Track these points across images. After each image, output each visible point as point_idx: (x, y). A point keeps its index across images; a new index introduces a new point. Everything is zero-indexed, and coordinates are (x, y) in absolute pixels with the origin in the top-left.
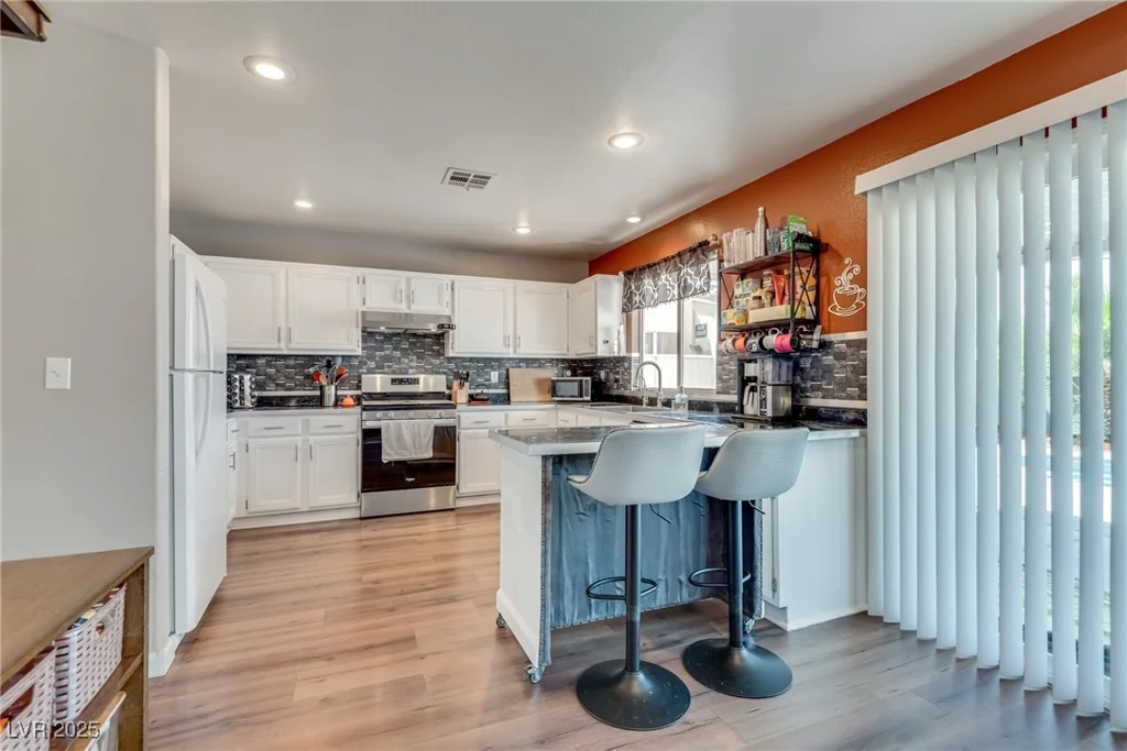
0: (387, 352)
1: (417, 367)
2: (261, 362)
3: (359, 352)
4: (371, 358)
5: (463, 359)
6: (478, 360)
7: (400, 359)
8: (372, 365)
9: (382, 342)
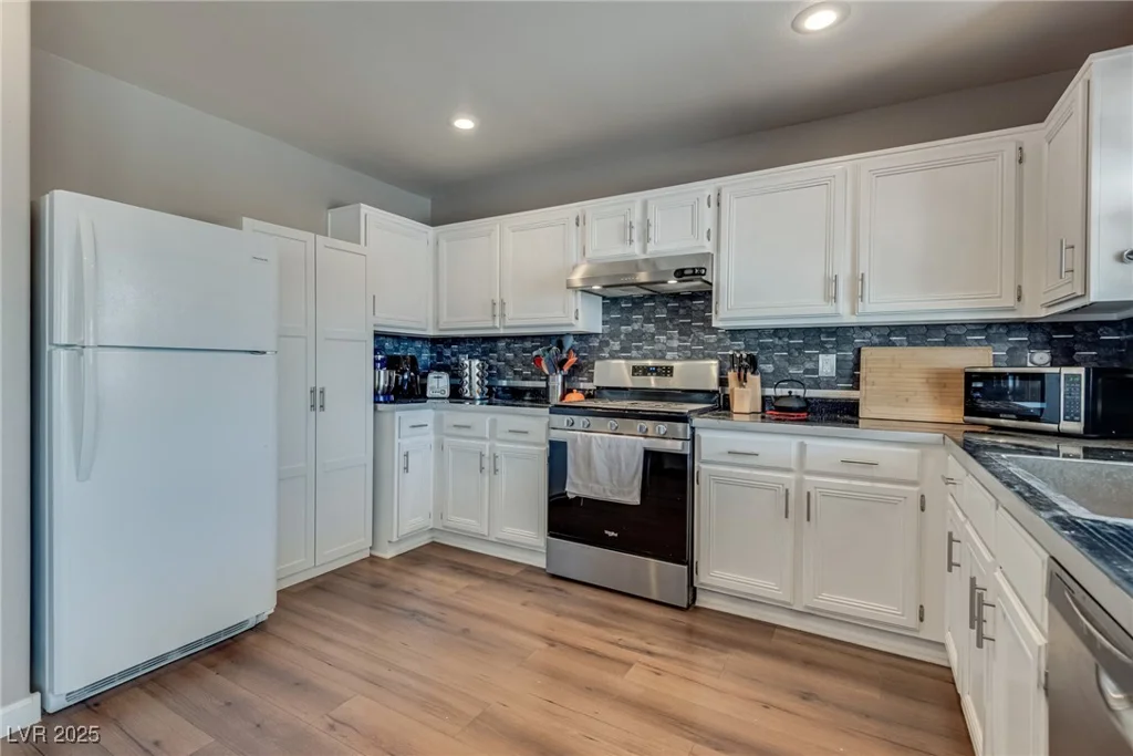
0: (636, 326)
1: (678, 349)
2: (502, 344)
3: (598, 328)
4: (614, 335)
5: (760, 332)
6: (790, 332)
7: (653, 335)
8: (616, 346)
9: (630, 310)
